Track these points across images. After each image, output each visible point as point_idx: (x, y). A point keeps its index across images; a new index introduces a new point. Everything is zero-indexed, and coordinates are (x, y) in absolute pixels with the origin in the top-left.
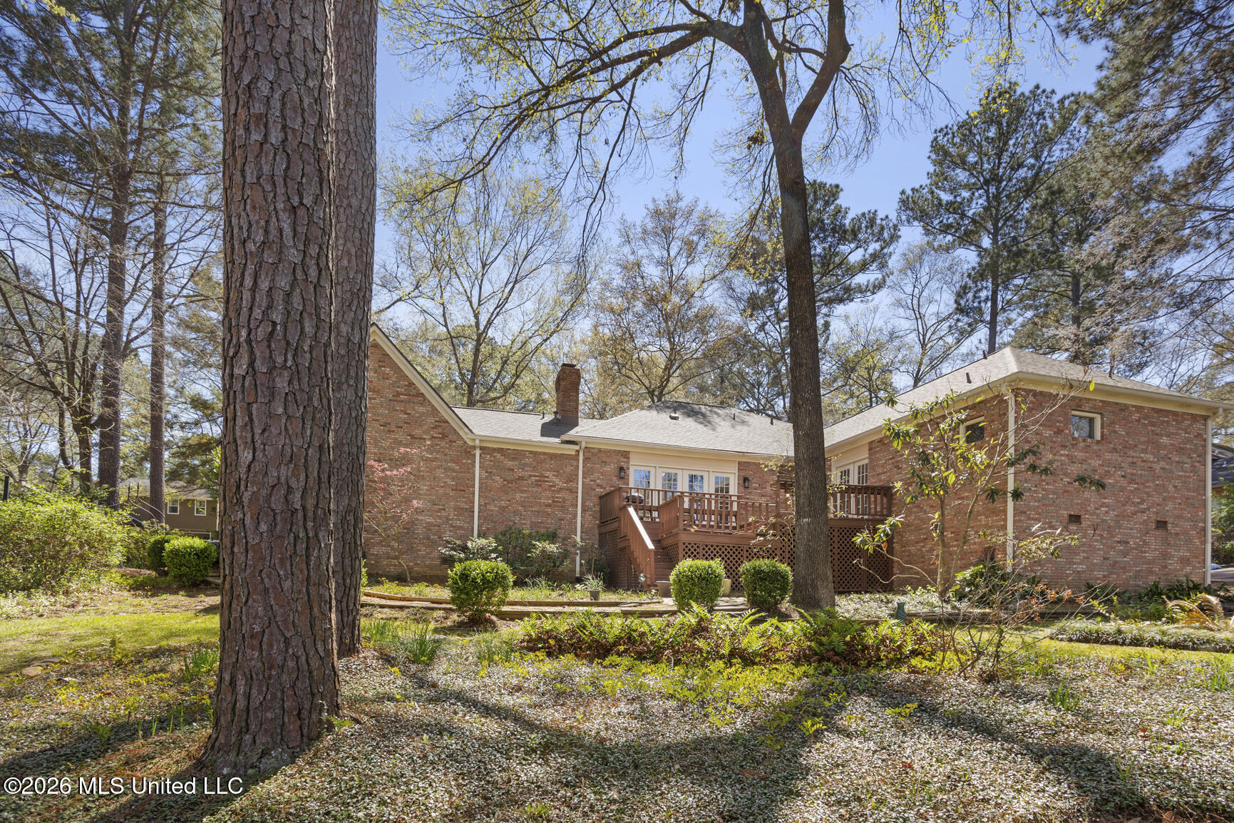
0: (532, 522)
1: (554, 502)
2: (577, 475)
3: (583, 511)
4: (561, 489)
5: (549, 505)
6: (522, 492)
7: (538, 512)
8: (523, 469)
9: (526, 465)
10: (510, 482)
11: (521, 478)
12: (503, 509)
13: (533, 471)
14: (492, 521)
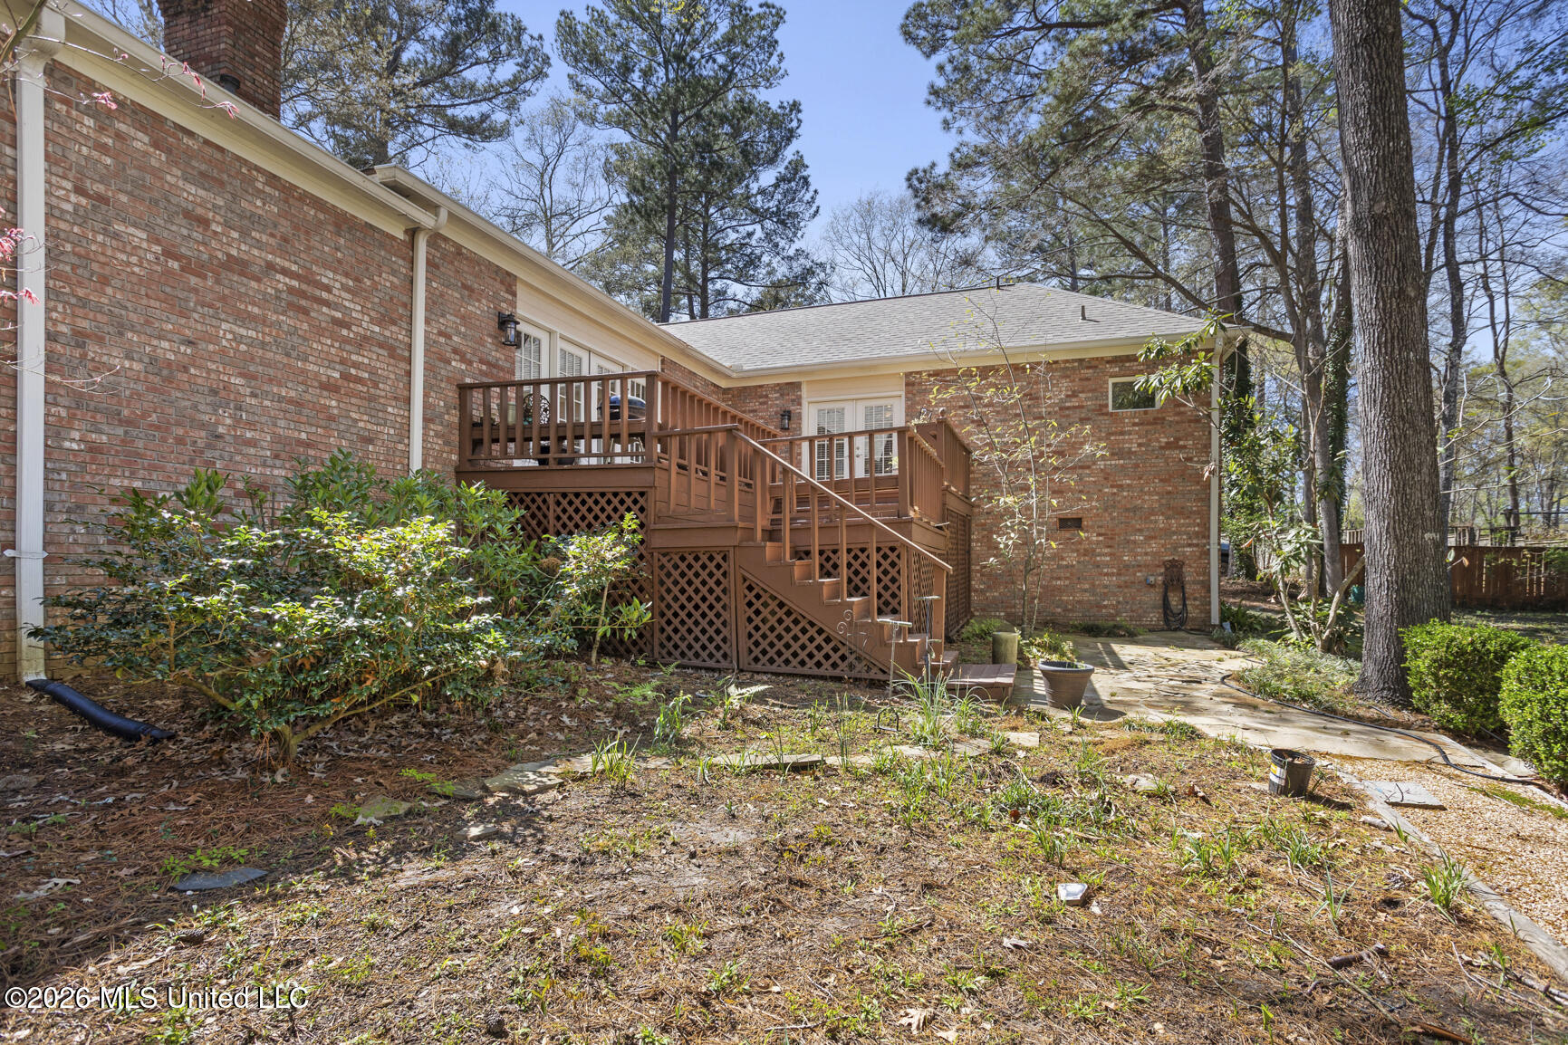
0: (277, 439)
1: (346, 377)
2: (409, 307)
3: (427, 420)
4: (363, 342)
5: (329, 387)
6: (244, 318)
7: (299, 404)
8: (244, 233)
9: (254, 219)
10: (193, 267)
11: (238, 266)
12: (164, 373)
13: (283, 253)
14: (115, 417)
